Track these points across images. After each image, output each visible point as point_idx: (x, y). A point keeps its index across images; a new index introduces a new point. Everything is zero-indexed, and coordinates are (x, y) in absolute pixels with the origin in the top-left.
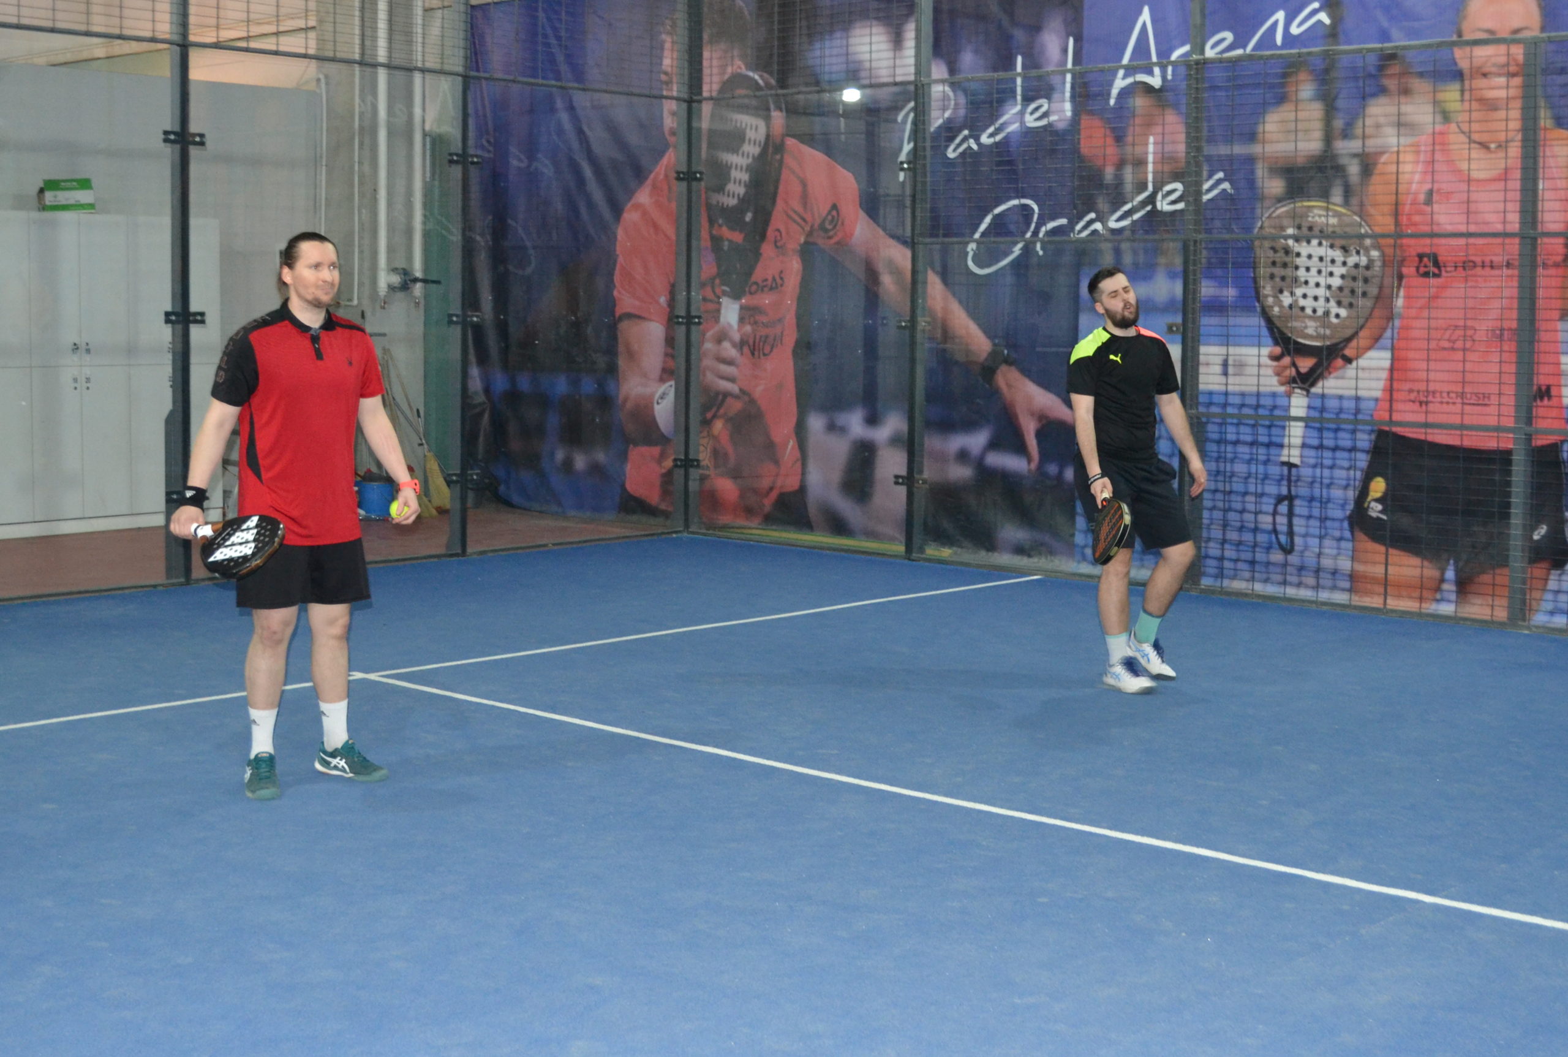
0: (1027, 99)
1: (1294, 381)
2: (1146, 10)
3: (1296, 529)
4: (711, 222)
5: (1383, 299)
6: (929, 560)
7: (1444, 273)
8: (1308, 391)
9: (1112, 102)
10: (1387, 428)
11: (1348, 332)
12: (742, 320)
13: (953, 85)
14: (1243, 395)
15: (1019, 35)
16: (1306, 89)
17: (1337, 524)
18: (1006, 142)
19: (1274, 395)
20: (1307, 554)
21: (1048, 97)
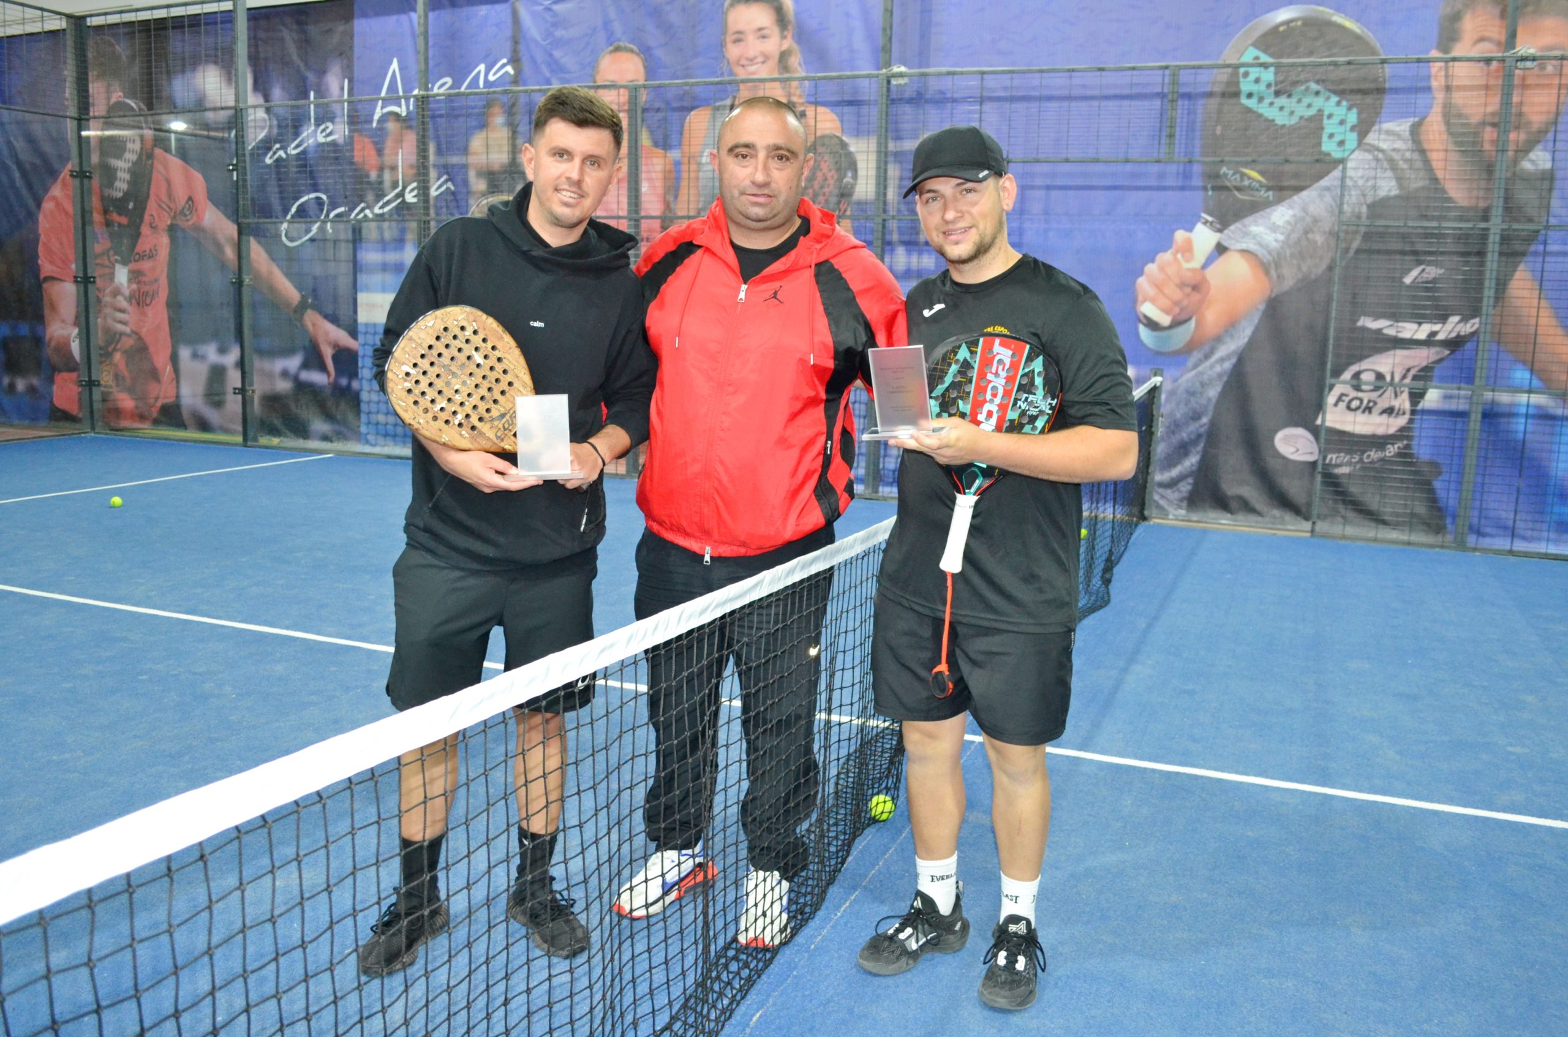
0: (319, 122)
2: (395, 61)
4: (104, 209)
6: (260, 447)
12: (130, 281)
13: (268, 110)
15: (311, 77)
16: (499, 119)
18: (304, 152)
21: (333, 122)
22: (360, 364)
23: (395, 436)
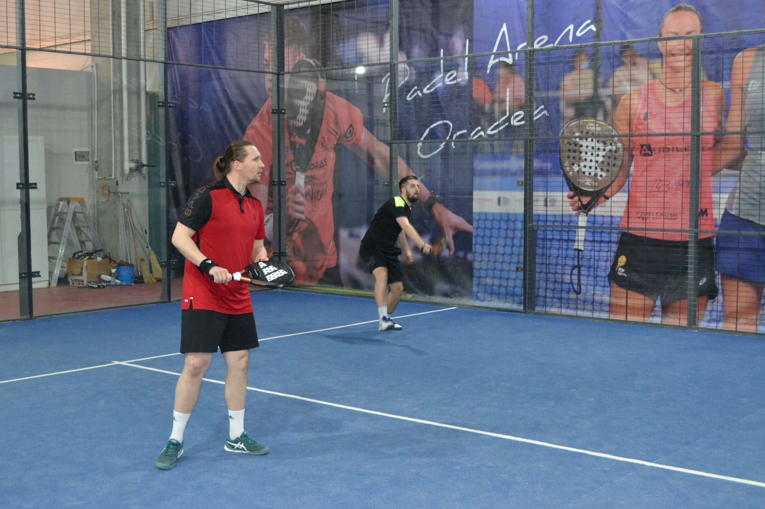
0: (446, 71)
1: (579, 209)
2: (505, 25)
3: (582, 282)
4: (291, 134)
5: (624, 168)
7: (653, 154)
8: (587, 214)
9: (488, 71)
10: (626, 231)
11: (607, 184)
12: (306, 183)
13: (409, 64)
14: (555, 216)
15: (442, 39)
16: (585, 64)
17: (602, 279)
18: (435, 93)
19: (570, 216)
20: (587, 294)
21: (457, 70)
22: (474, 242)
23: (499, 294)
